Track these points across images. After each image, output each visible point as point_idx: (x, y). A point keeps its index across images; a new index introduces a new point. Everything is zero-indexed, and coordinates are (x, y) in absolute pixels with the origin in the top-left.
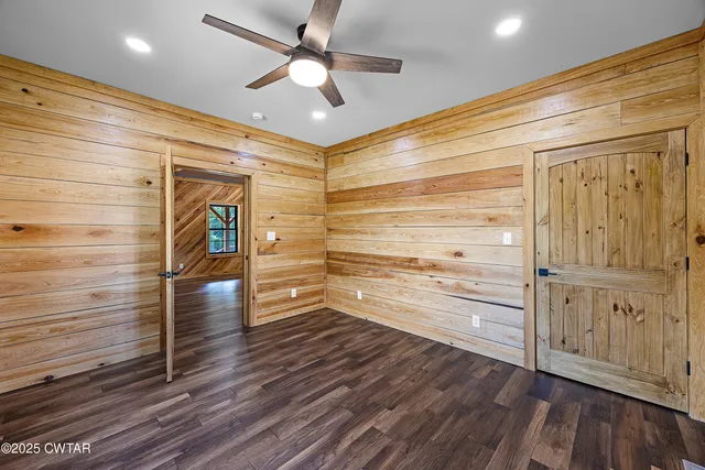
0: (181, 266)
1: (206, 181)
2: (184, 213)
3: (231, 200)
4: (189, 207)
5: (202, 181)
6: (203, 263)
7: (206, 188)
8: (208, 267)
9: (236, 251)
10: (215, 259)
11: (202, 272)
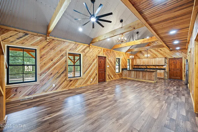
0: (54, 85)
1: (67, 41)
2: (55, 57)
3: (78, 51)
4: (58, 54)
5: (65, 40)
6: (65, 83)
7: (67, 44)
8: (67, 85)
9: (80, 76)
10: (71, 81)
11: (65, 87)
